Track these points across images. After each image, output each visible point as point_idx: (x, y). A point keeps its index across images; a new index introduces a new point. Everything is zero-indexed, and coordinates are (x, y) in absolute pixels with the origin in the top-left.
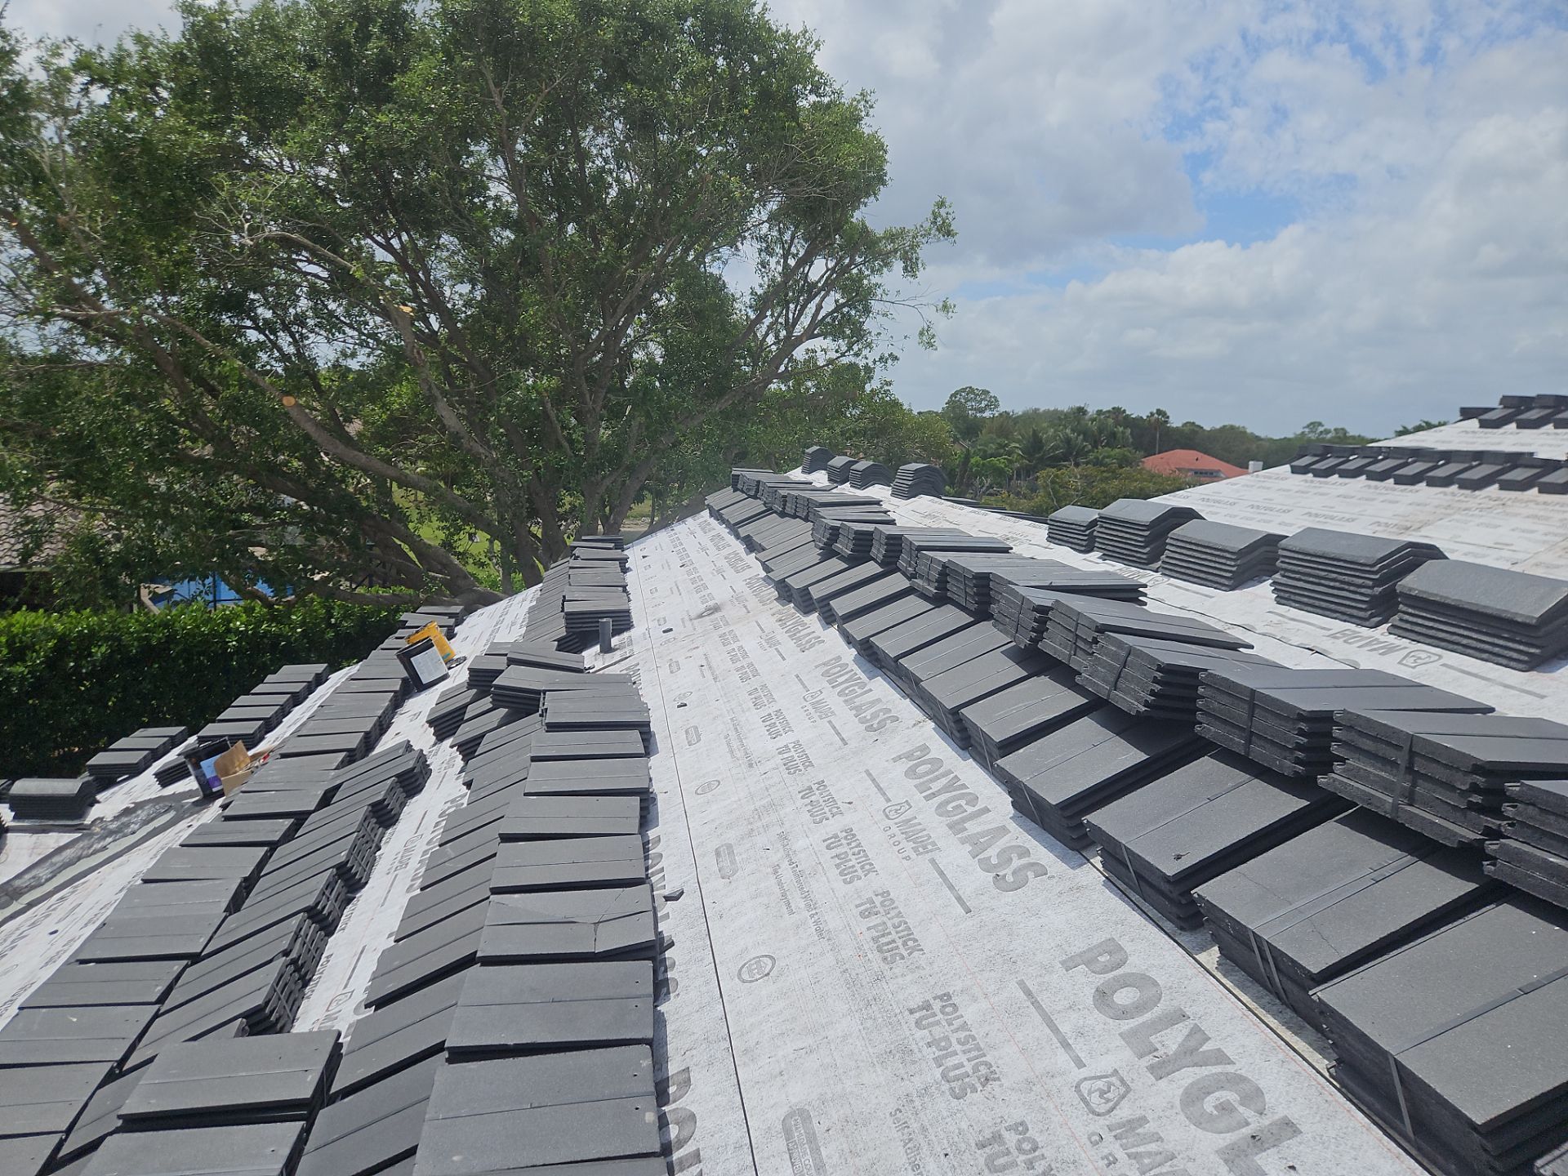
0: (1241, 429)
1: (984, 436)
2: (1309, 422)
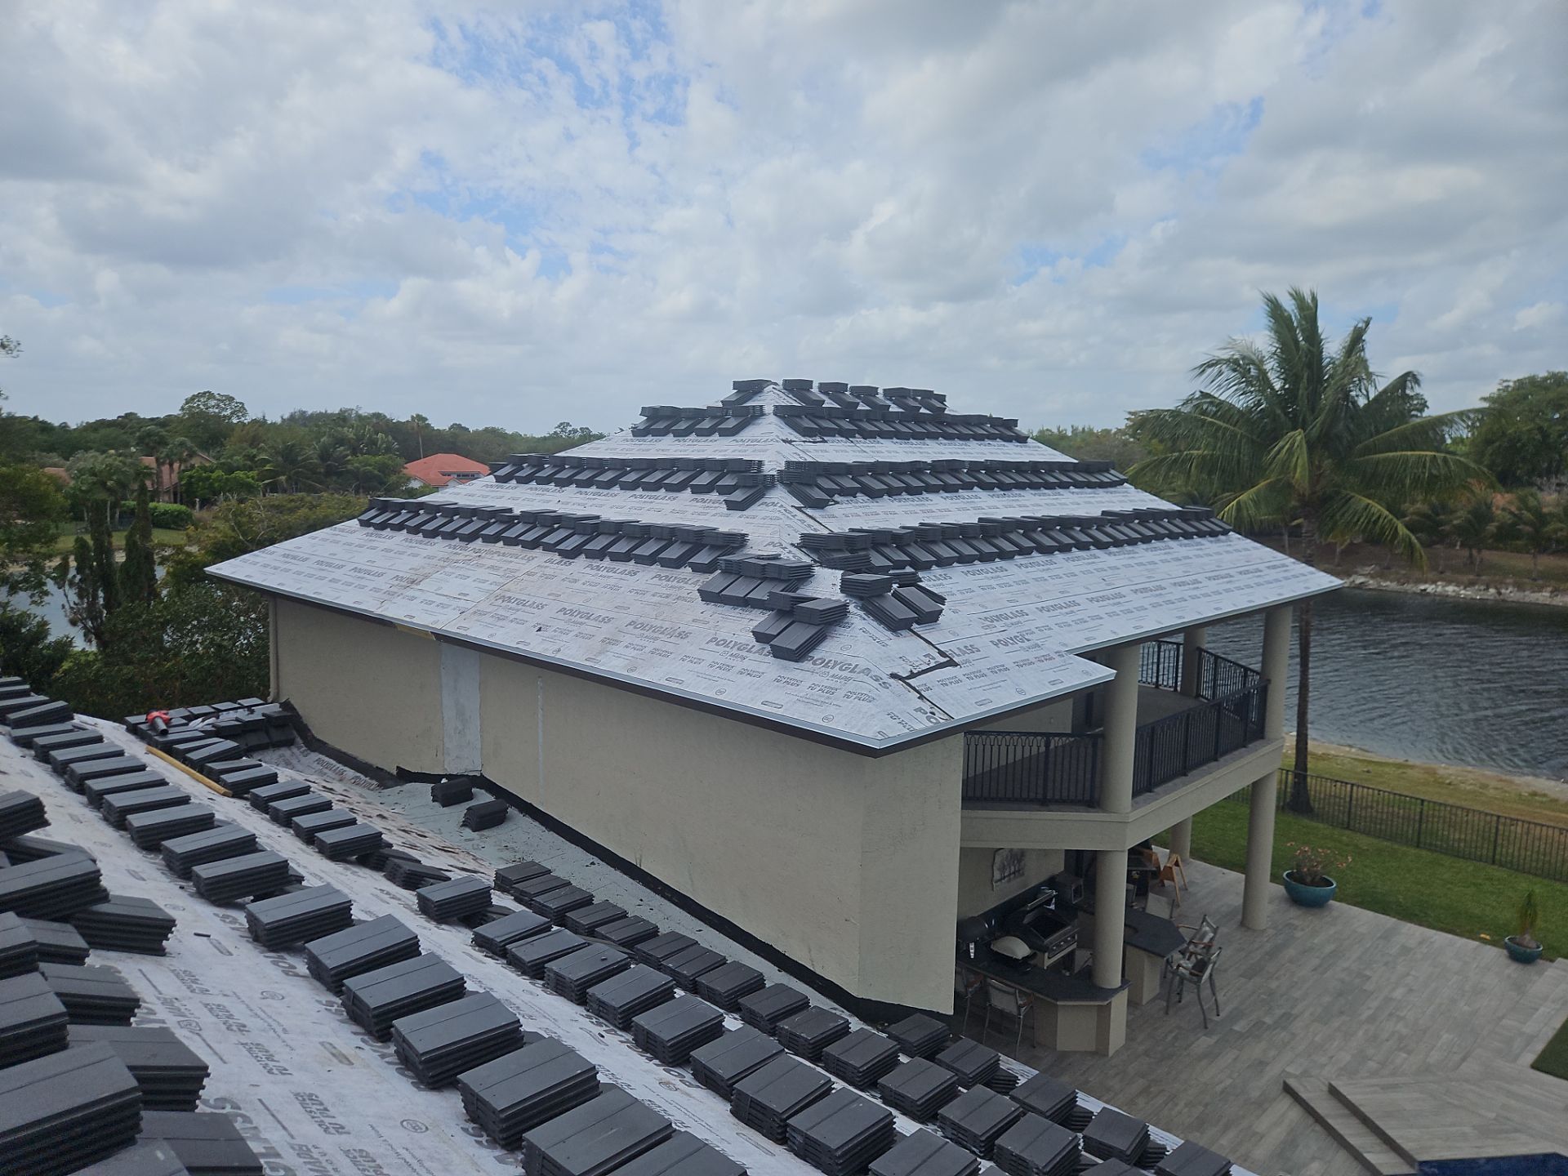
0: (502, 431)
1: (229, 447)
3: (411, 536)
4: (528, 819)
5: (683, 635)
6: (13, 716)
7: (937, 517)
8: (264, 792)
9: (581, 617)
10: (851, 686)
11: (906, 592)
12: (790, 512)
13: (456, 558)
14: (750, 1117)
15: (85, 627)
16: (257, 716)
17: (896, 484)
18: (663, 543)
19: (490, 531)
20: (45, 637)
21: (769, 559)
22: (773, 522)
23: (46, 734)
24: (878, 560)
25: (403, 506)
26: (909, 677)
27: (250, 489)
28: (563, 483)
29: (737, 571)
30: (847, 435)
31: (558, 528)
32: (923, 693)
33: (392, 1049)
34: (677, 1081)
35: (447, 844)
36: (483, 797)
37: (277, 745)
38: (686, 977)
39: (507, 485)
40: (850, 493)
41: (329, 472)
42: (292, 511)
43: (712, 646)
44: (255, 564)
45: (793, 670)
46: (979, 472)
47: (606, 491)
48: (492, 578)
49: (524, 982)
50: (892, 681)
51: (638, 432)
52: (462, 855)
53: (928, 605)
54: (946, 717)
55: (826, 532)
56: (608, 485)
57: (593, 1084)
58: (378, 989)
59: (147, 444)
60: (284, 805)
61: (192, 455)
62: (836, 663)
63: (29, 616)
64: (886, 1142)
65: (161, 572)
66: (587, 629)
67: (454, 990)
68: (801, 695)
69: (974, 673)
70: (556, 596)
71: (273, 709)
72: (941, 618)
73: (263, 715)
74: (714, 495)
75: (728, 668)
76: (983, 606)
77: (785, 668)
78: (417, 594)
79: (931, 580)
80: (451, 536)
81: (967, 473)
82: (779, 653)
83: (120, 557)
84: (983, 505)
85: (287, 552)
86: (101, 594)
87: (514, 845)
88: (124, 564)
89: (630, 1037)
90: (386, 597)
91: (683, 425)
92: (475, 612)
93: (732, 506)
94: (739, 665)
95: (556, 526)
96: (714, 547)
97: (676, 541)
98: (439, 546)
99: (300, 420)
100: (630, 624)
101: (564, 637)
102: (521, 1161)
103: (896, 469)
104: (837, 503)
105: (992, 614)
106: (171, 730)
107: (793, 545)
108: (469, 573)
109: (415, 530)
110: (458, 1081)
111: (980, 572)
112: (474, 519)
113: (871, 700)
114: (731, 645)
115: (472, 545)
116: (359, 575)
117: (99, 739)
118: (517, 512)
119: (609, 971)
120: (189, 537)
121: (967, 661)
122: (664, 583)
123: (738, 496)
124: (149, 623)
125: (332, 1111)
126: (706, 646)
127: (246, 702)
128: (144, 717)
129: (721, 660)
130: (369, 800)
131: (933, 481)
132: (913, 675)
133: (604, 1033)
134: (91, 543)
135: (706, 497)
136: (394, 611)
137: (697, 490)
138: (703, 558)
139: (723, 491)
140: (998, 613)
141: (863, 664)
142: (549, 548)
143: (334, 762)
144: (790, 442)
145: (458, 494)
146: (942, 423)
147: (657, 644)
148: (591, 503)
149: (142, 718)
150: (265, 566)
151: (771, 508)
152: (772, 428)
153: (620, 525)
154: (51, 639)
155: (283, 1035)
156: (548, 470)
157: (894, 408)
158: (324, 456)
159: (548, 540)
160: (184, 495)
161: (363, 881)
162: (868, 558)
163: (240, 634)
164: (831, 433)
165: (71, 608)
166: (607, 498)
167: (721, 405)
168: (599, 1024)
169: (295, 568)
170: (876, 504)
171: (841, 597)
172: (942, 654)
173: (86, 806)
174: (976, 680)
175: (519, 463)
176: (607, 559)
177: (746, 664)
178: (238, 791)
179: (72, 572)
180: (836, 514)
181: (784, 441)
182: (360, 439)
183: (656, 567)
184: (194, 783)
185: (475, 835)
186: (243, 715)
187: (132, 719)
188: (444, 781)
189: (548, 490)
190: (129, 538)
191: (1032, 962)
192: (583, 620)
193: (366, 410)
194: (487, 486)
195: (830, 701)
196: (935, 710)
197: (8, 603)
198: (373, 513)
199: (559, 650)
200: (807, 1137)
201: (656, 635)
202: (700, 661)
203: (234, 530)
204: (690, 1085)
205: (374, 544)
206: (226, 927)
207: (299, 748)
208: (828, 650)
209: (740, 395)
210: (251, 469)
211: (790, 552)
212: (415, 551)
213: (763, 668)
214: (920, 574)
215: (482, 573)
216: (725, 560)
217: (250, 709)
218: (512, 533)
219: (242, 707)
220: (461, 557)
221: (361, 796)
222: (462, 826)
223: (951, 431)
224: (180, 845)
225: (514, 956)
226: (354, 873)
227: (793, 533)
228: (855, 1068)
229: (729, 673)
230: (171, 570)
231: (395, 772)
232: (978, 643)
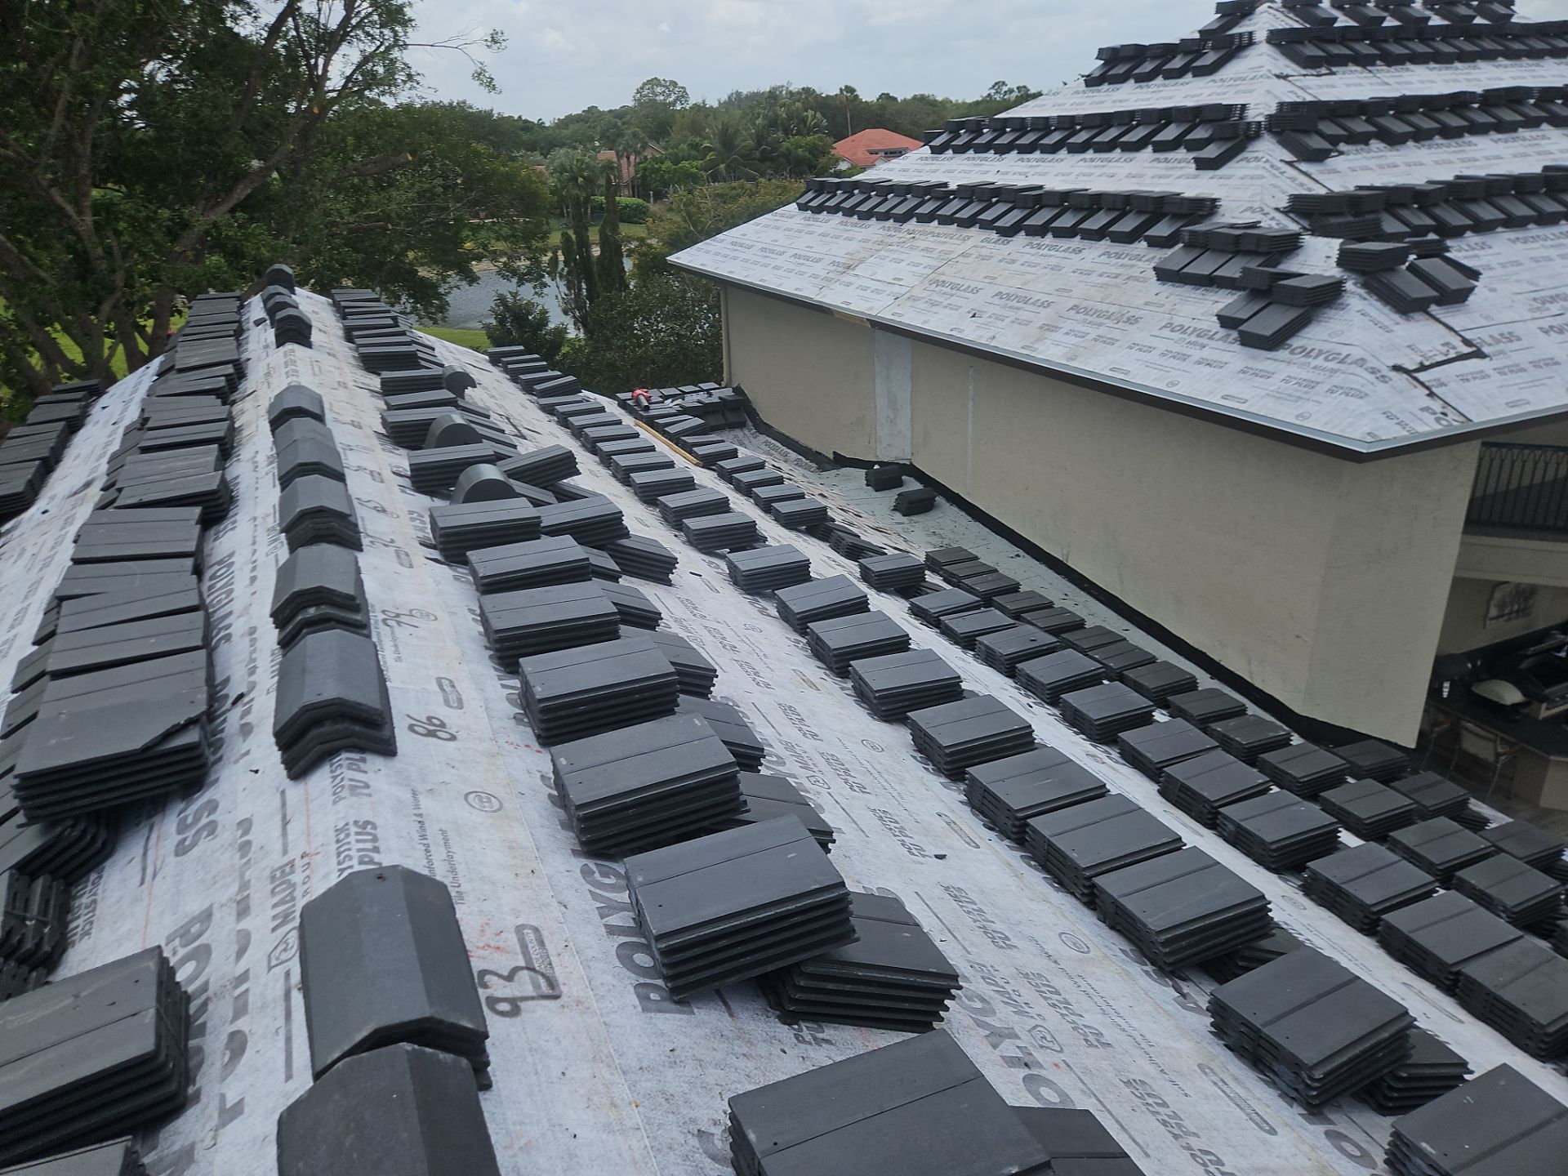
0: (931, 98)
1: (675, 136)
2: (993, 83)
3: (846, 219)
4: (955, 509)
5: (1133, 320)
6: (538, 387)
7: (1481, 167)
8: (727, 464)
9: (1018, 302)
10: (1337, 379)
11: (1427, 265)
12: (1278, 169)
13: (890, 240)
14: (1179, 800)
15: (574, 317)
16: (715, 399)
17: (1427, 124)
18: (1114, 214)
19: (925, 209)
20: (546, 325)
21: (1245, 228)
22: (1254, 182)
23: (565, 403)
24: (1391, 225)
25: (838, 186)
26: (1417, 370)
27: (695, 178)
28: (1002, 150)
29: (1203, 244)
30: (1364, 62)
31: (997, 202)
32: (1435, 390)
33: (849, 684)
34: (1103, 756)
35: (881, 526)
36: (912, 485)
37: (733, 426)
38: (1113, 669)
39: (943, 156)
40: (1362, 139)
41: (765, 158)
42: (734, 199)
43: (1166, 333)
44: (708, 252)
45: (1263, 360)
46: (1553, 102)
47: (1050, 157)
48: (925, 261)
49: (957, 651)
50: (1394, 374)
51: (1092, 81)
52: (894, 536)
53: (1453, 280)
54: (1462, 419)
55: (1322, 191)
56: (1054, 149)
57: (1028, 740)
58: (838, 633)
59: (608, 137)
60: (745, 477)
61: (644, 147)
62: (1320, 352)
63: (533, 304)
64: (1327, 847)
65: (628, 264)
66: (1025, 315)
67: (901, 644)
68: (1272, 388)
69: (1508, 367)
70: (992, 279)
71: (727, 393)
72: (1471, 298)
73: (720, 398)
74: (1181, 153)
75: (1184, 357)
76: (1532, 284)
77: (1254, 358)
78: (853, 279)
79: (1462, 250)
80: (885, 217)
81: (1535, 105)
82: (1249, 341)
83: (596, 251)
84: (1553, 148)
85: (735, 240)
86: (584, 286)
87: (941, 532)
88: (599, 257)
89: (1058, 713)
90: (824, 283)
91: (1147, 67)
92: (909, 298)
93: (1203, 165)
94: (1197, 354)
95: (994, 200)
96: (1176, 217)
97: (1130, 211)
98: (874, 228)
99: (737, 101)
100: (1072, 309)
101: (999, 323)
102: (964, 790)
103: (1431, 104)
104: (1341, 153)
105: (1543, 294)
106: (652, 406)
107: (1277, 209)
108: (903, 256)
109: (849, 212)
110: (908, 718)
111: (1534, 239)
112: (909, 196)
113: (1362, 395)
114: (1189, 331)
115: (906, 226)
116: (800, 261)
117: (602, 410)
118: (953, 186)
119: (1038, 651)
120: (648, 229)
121: (1501, 352)
122: (1114, 261)
123: (1212, 151)
124: (625, 311)
125: (807, 722)
126: (1158, 333)
127: (704, 386)
128: (630, 394)
129: (1177, 348)
130: (811, 481)
131: (1483, 118)
132: (1423, 368)
133: (1032, 705)
134: (574, 237)
135: (1170, 155)
136: (832, 297)
137: (1161, 147)
138: (1162, 229)
139: (1194, 146)
140: (1553, 292)
141: (1356, 353)
142: (987, 225)
143: (779, 445)
144: (1285, 77)
145: (892, 170)
146: (1504, 36)
147: (1102, 331)
148: (1033, 171)
149: (628, 395)
150: (717, 254)
151: (1253, 164)
152: (1264, 60)
153: (1066, 195)
154: (551, 326)
155: (765, 660)
156: (987, 135)
157: (1436, 21)
158: (760, 139)
159: (985, 216)
160: (640, 189)
161: (812, 548)
162: (1377, 224)
163: (695, 323)
164: (1342, 61)
165: (563, 298)
166: (1051, 164)
167: (1197, 36)
168: (1028, 696)
169: (742, 256)
170: (1394, 153)
171: (1333, 271)
172: (1467, 342)
173: (599, 464)
174: (1510, 376)
175: (955, 129)
176: (1050, 235)
177: (1206, 353)
178: (708, 462)
179: (561, 265)
180: (1339, 168)
181: (1278, 77)
182: (790, 117)
183: (1105, 244)
184: (674, 453)
185: (905, 519)
186: (703, 397)
187: (622, 396)
188: (876, 467)
189: (986, 159)
190: (602, 232)
191: (1525, 711)
192: (1019, 305)
193: (796, 87)
194: (921, 159)
195: (1308, 396)
196: (1449, 410)
197: (516, 293)
198: (810, 195)
199: (994, 337)
200: (1239, 826)
201: (1100, 320)
202: (1150, 349)
203: (685, 221)
204: (1117, 762)
205: (811, 229)
206: (712, 571)
207: (750, 430)
208: (1314, 336)
209: (1225, 20)
210: (695, 159)
211: (1273, 219)
212: (850, 234)
213: (1226, 357)
214: (1449, 243)
215: (915, 256)
216: (1190, 231)
217: (708, 392)
218: (946, 211)
219: (702, 390)
220: (895, 240)
221: (804, 476)
222: (893, 510)
223: (1517, 46)
224: (674, 501)
225: (947, 626)
226: (804, 540)
227: (1279, 195)
228: (1294, 778)
229: (1184, 364)
230: (637, 262)
231: (831, 456)
232: (1518, 329)
